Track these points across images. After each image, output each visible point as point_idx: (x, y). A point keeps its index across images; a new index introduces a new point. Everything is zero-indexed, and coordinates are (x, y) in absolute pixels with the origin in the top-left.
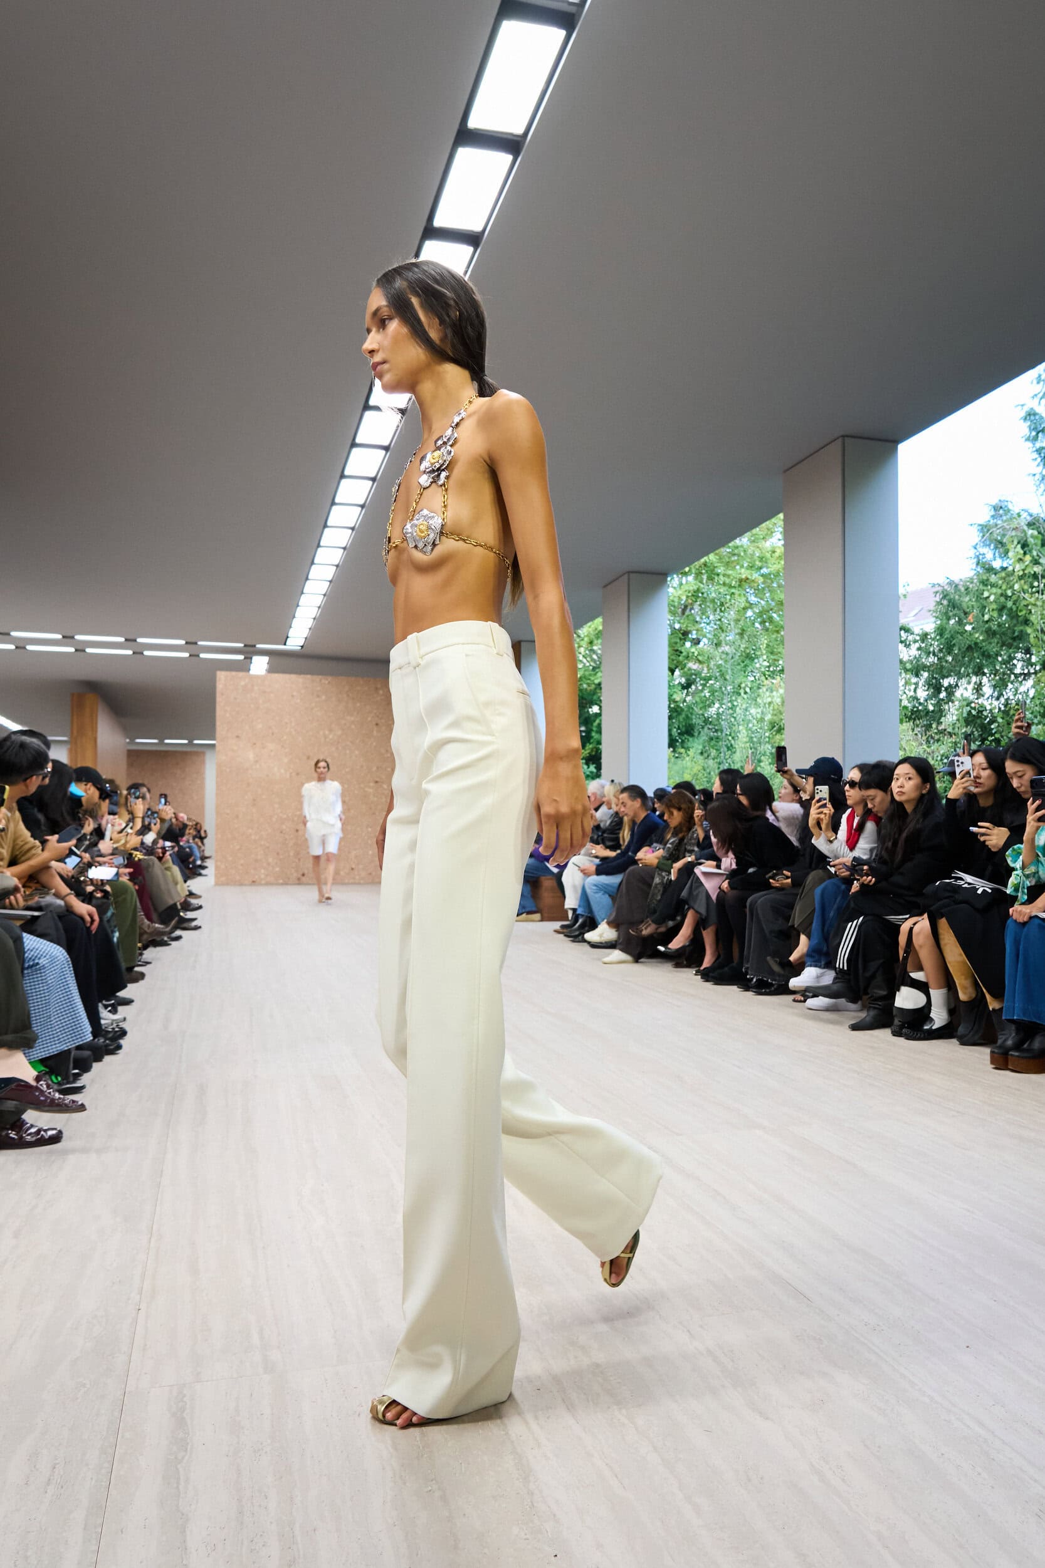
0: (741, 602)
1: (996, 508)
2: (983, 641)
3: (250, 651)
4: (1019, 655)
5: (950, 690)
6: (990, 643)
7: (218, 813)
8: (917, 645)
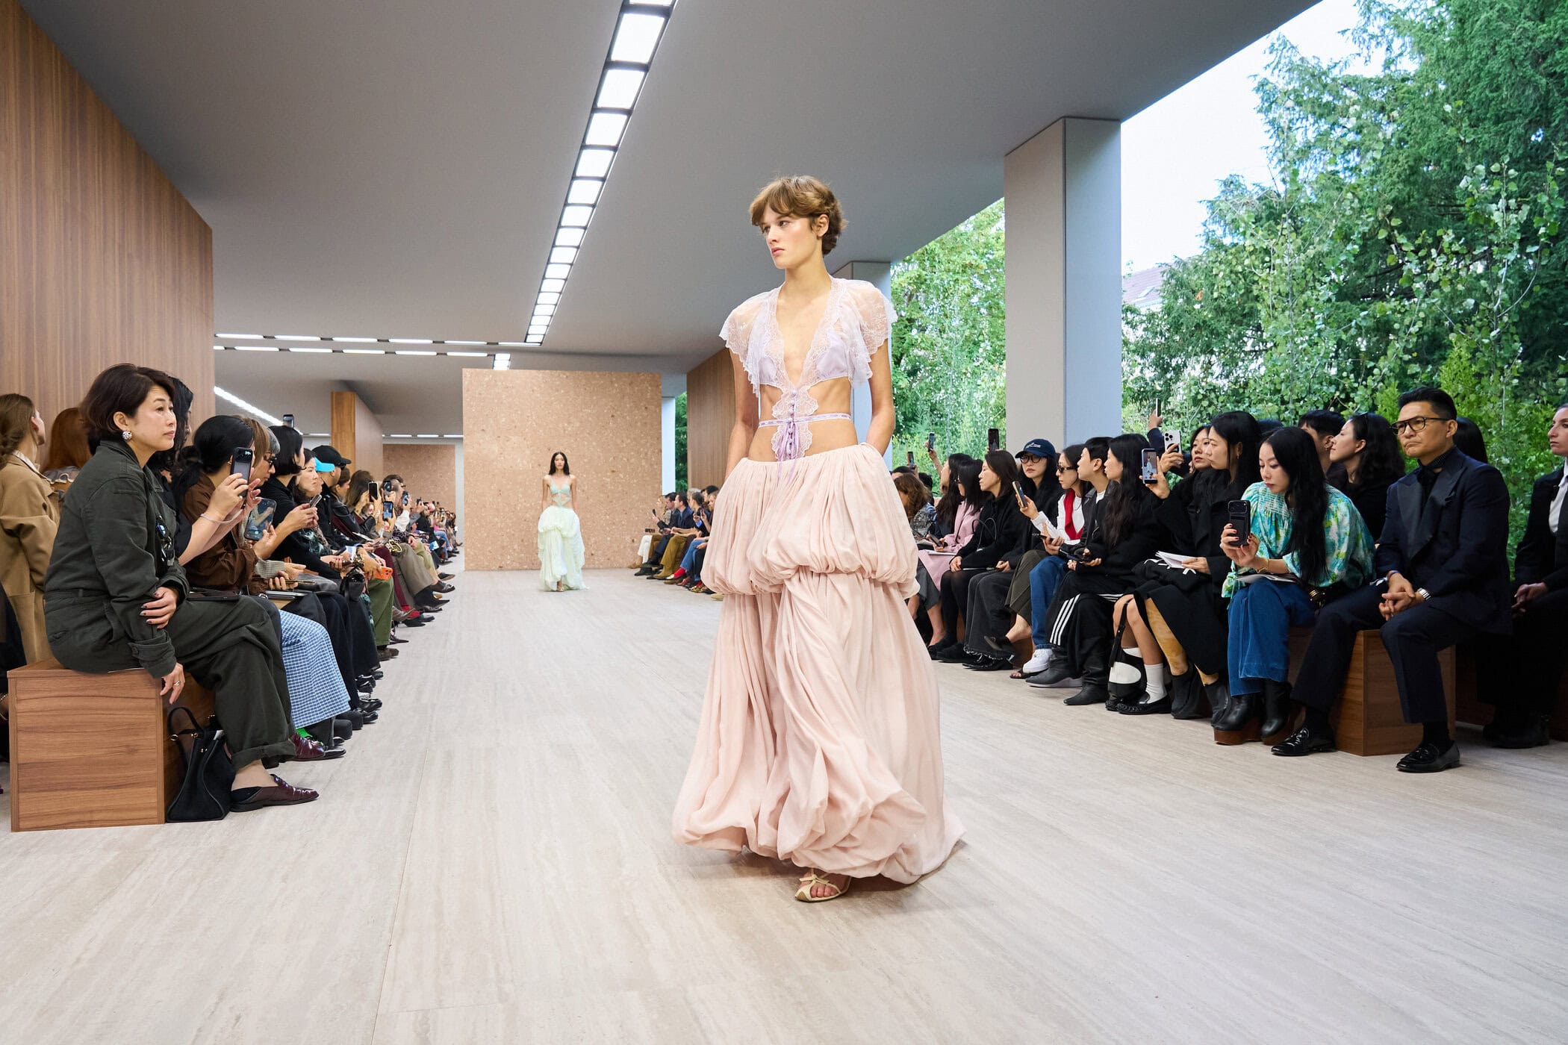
0: (965, 288)
1: (1226, 184)
2: (1212, 319)
3: (493, 349)
4: (1249, 333)
5: (1178, 370)
6: (1219, 321)
7: (466, 502)
8: (1144, 325)
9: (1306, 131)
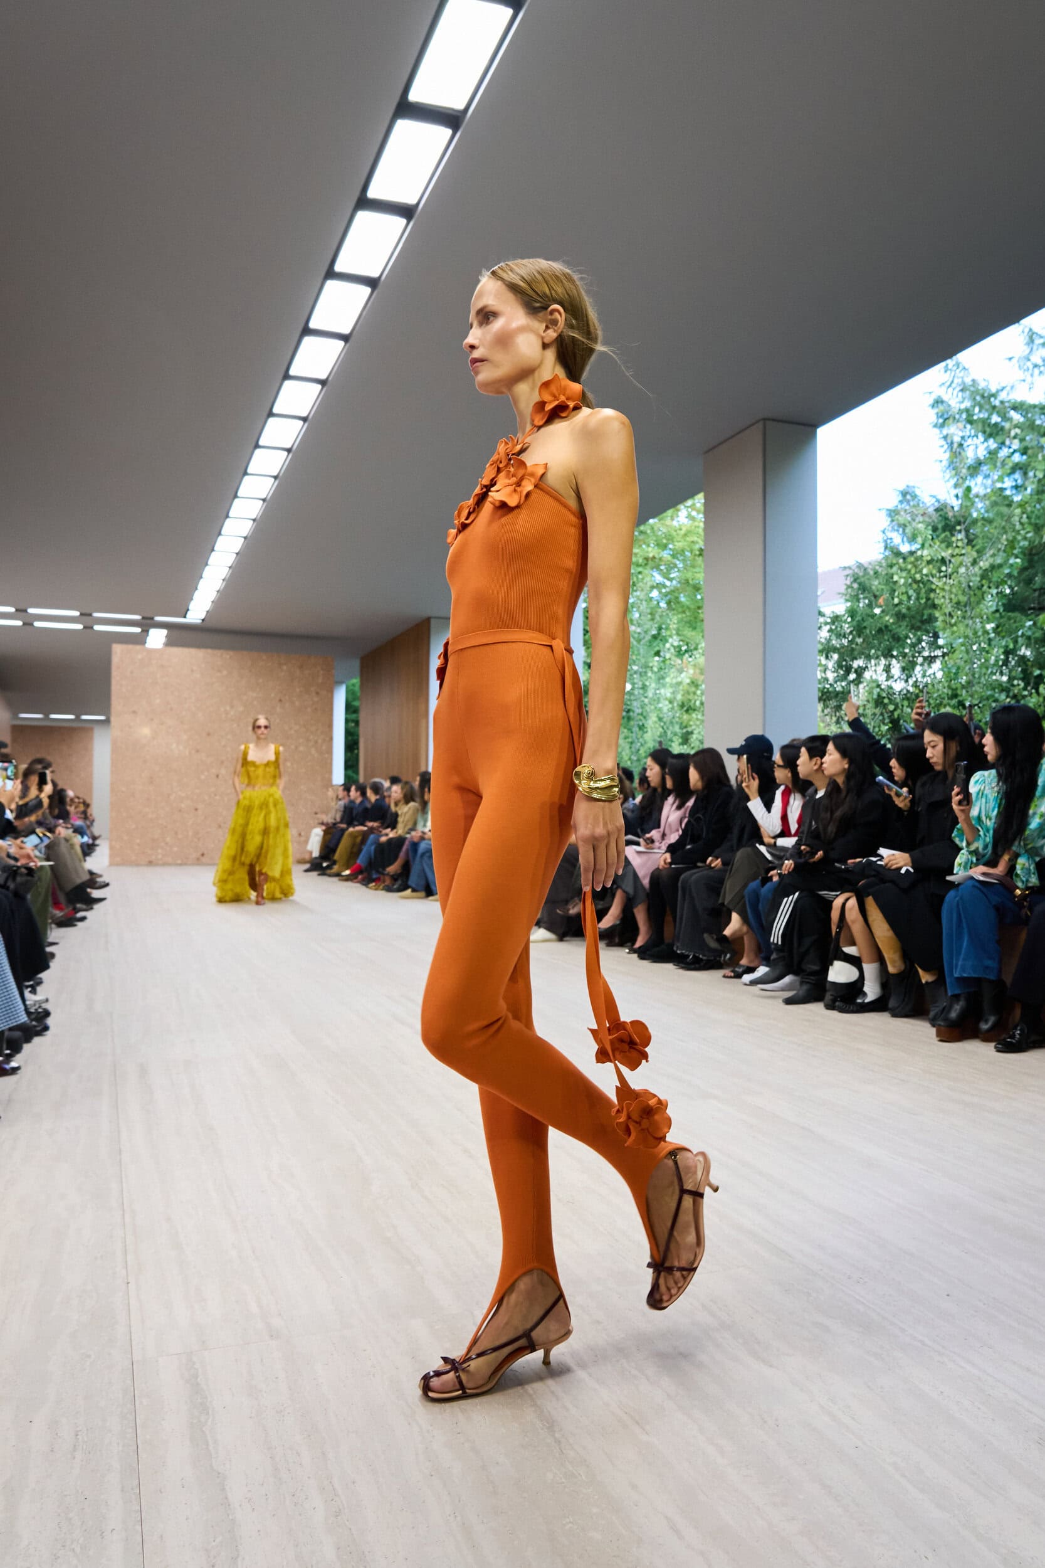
1: (904, 494)
2: (893, 623)
3: (147, 624)
4: (926, 638)
5: (860, 672)
6: (900, 626)
8: (828, 627)
9: (977, 447)
